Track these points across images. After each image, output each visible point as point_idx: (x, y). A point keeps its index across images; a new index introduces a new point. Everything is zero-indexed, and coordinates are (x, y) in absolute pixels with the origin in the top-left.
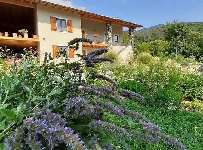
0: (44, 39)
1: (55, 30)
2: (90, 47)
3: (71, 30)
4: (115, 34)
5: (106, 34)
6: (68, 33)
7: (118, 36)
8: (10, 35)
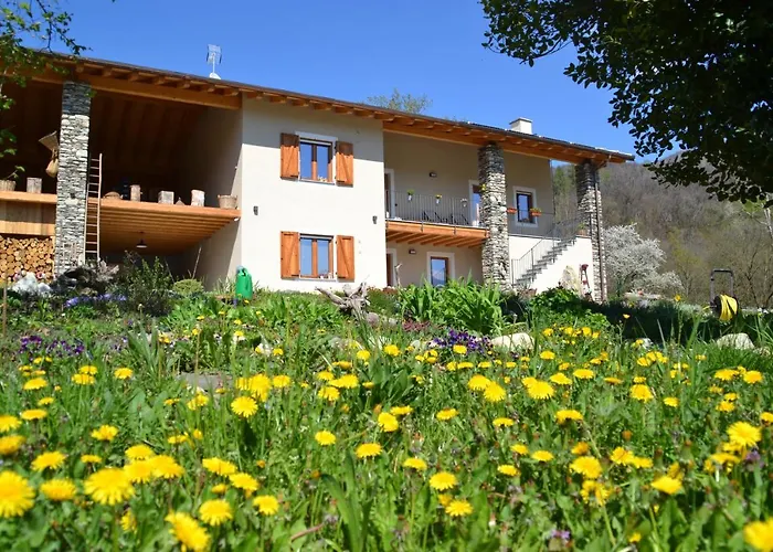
0: (256, 210)
1: (293, 178)
2: (410, 243)
3: (347, 175)
4: (516, 189)
5: (477, 190)
6: (336, 187)
7: (530, 198)
8: (150, 195)
